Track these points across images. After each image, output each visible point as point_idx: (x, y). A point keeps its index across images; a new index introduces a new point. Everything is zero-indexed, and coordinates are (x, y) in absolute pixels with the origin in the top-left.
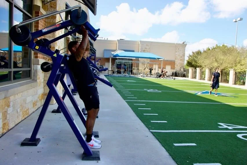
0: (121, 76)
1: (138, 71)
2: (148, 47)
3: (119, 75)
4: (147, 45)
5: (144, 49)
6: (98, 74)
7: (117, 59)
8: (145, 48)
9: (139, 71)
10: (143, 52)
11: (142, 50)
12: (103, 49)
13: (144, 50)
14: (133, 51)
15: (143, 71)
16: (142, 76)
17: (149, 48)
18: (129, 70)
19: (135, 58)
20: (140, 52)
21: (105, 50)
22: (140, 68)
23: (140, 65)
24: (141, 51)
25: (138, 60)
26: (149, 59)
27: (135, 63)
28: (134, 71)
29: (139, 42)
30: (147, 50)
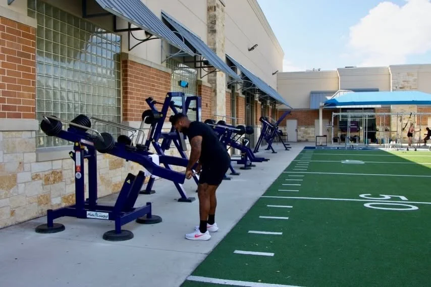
0: (343, 148)
1: (390, 135)
2: (411, 79)
3: (342, 145)
5: (403, 83)
6: (287, 146)
7: (337, 110)
8: (404, 81)
9: (392, 135)
10: (401, 89)
11: (397, 85)
12: (308, 93)
13: (401, 86)
14: (377, 90)
15: (399, 133)
16: (393, 146)
17: (415, 80)
18: (365, 133)
19: (379, 106)
20: (393, 90)
21: (312, 93)
22: (393, 128)
23: (394, 120)
24: (395, 88)
25: (389, 111)
26: (415, 107)
27: (380, 115)
28: (380, 135)
29: (389, 68)
30: (409, 85)
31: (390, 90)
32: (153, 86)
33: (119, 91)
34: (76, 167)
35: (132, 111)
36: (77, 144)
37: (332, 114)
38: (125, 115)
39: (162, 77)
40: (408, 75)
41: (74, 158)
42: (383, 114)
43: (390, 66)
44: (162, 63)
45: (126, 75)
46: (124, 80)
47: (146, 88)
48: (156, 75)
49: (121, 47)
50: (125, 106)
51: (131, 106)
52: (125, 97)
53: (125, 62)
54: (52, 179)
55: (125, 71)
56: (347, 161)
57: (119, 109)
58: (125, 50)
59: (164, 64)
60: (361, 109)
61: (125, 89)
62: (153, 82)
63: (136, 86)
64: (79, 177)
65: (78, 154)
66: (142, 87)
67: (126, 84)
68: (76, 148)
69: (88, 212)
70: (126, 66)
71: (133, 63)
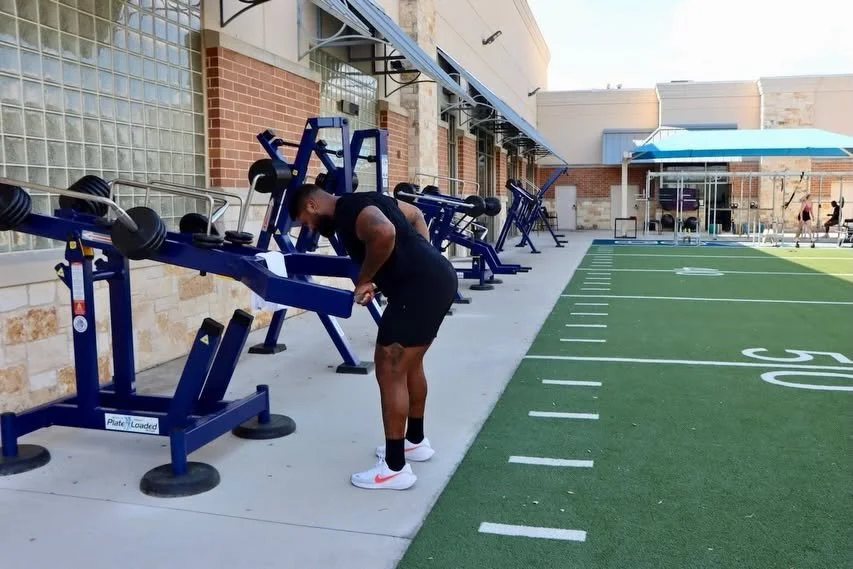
0: (671, 243)
1: (758, 217)
2: (801, 105)
3: (668, 236)
4: (797, 95)
5: (784, 113)
6: (559, 239)
7: (655, 167)
8: (788, 110)
9: (763, 217)
10: (782, 126)
11: (773, 118)
12: (597, 133)
13: (782, 120)
14: (734, 128)
15: (778, 212)
16: (769, 239)
17: (809, 108)
18: (712, 212)
19: (737, 159)
20: (766, 127)
21: (606, 133)
22: (765, 202)
23: (766, 186)
24: (769, 123)
25: (757, 168)
26: (809, 159)
27: (740, 178)
28: (738, 217)
29: (759, 84)
30: (796, 117)
31: (759, 128)
32: (280, 108)
33: (199, 120)
34: (74, 305)
35: (231, 164)
36: (73, 245)
37: (645, 175)
38: (215, 173)
39: (300, 90)
40: (797, 98)
41: (68, 280)
42: (747, 174)
43: (762, 80)
44: (300, 59)
45: (215, 83)
46: (211, 93)
47: (264, 113)
48: (286, 84)
49: (202, 18)
50: (215, 154)
51: (229, 154)
52: (215, 133)
53: (213, 52)
54: (28, 329)
55: (213, 73)
56: (687, 270)
57: (200, 160)
58: (212, 25)
59: (306, 61)
60: (701, 164)
61: (214, 114)
62: (279, 100)
63: (239, 108)
64: (83, 328)
65: (77, 271)
66: (255, 111)
67: (216, 103)
68: (72, 255)
69: (108, 416)
70: (215, 62)
71: (232, 54)
